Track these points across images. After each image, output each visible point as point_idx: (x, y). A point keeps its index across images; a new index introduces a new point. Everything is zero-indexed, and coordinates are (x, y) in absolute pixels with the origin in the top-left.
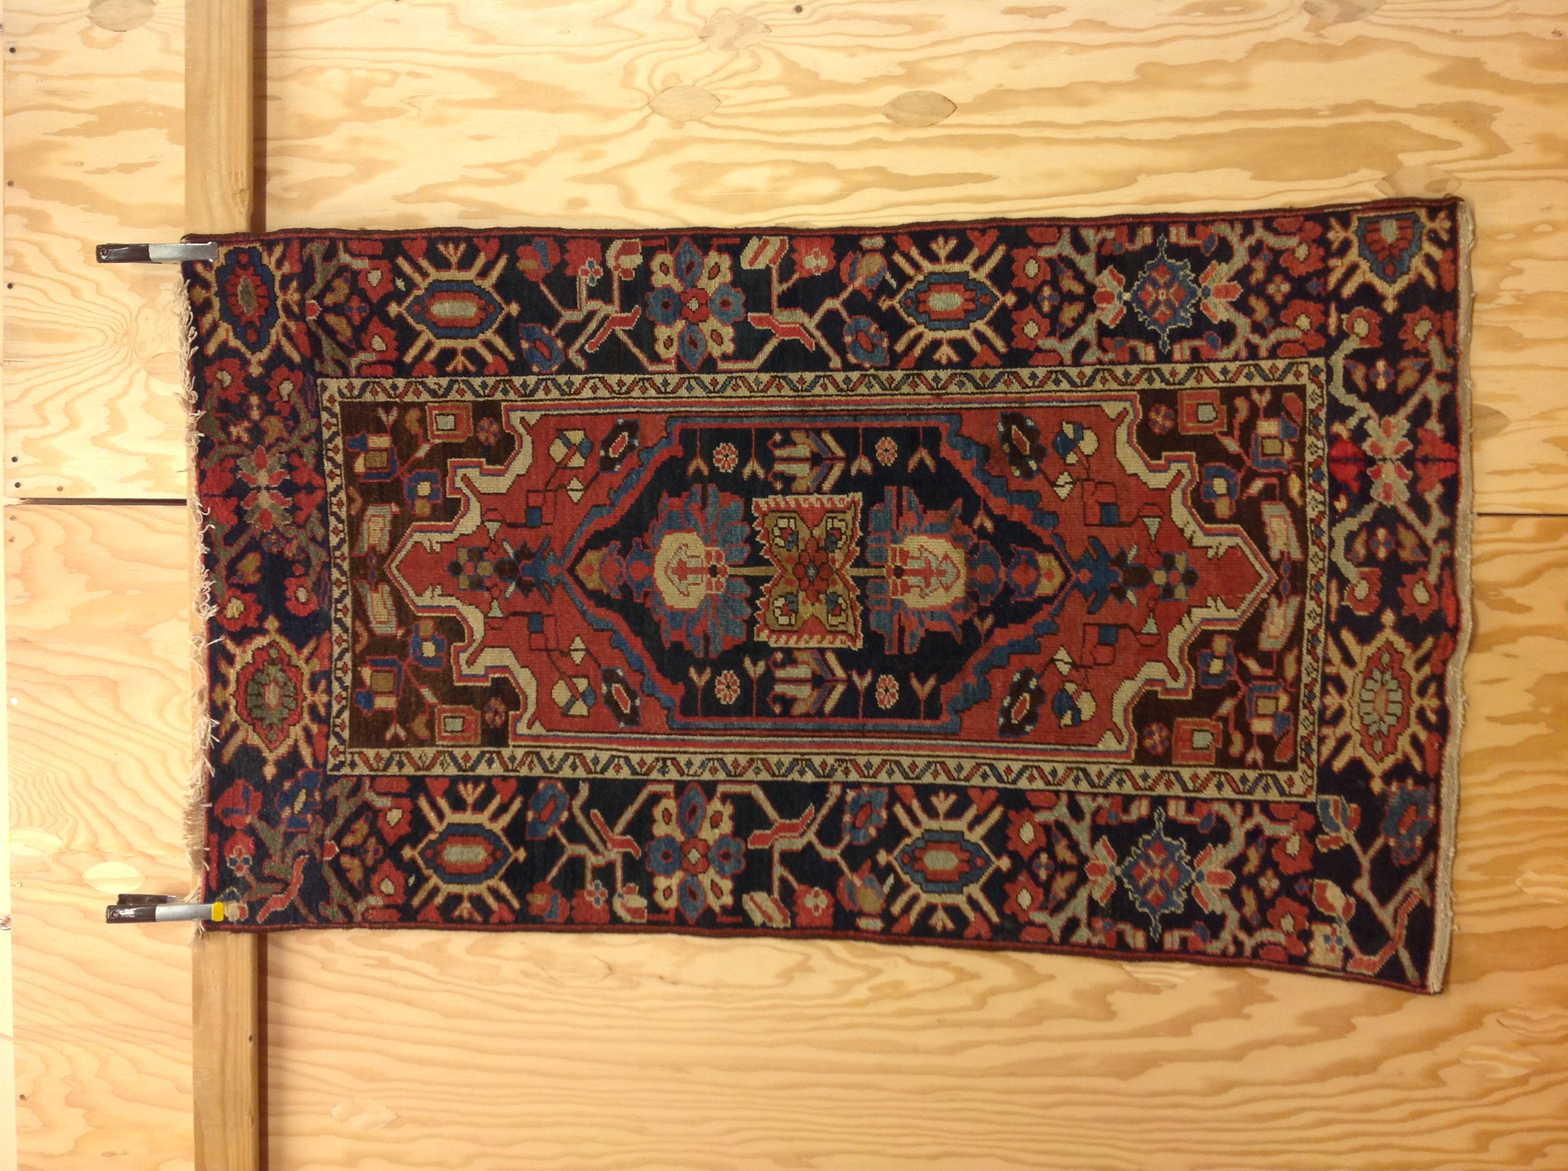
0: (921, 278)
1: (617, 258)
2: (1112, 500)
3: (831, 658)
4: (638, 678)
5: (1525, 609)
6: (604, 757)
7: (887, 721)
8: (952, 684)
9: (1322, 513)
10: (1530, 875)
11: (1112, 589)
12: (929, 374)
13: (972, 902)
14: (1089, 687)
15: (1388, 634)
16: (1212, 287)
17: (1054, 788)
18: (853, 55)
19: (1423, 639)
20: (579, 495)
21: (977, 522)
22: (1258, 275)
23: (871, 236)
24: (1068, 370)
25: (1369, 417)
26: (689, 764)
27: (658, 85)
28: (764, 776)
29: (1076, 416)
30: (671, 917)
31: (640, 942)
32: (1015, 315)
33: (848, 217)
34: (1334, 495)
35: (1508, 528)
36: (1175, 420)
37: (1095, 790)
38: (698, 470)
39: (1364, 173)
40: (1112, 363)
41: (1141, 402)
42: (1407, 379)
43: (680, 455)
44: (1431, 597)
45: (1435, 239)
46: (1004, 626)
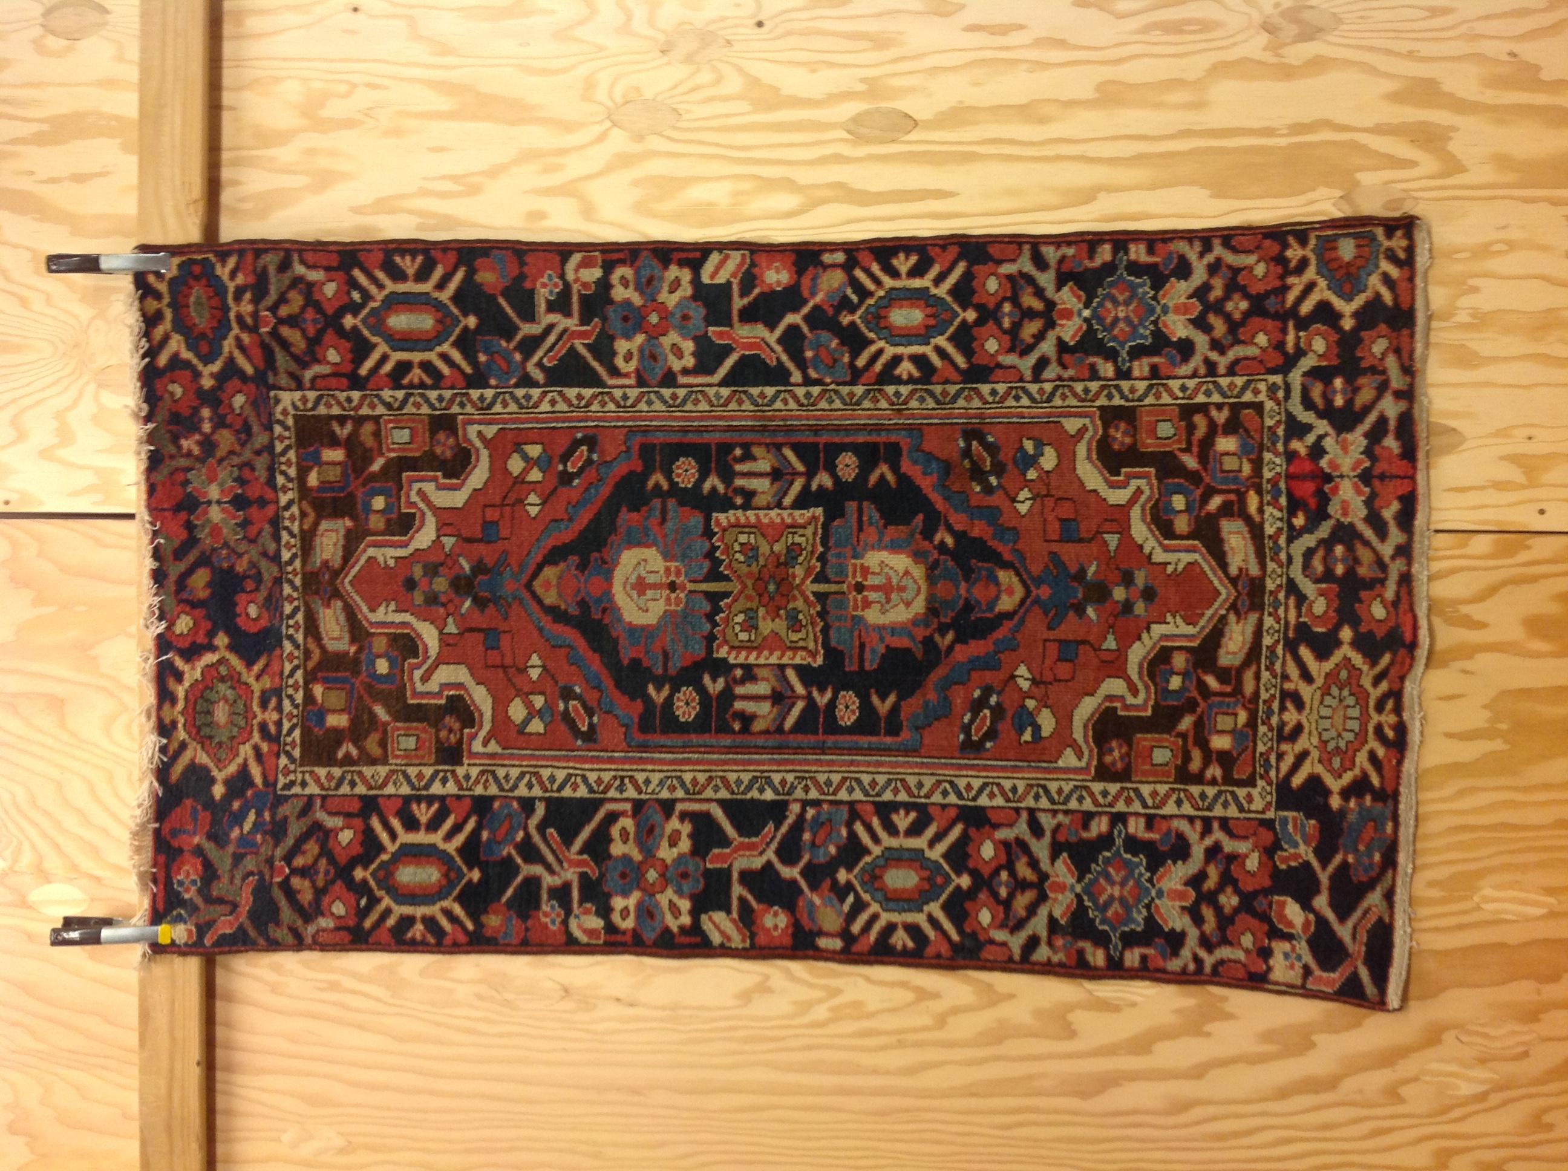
0: (882, 293)
1: (576, 270)
2: (1072, 516)
3: (791, 674)
4: (596, 695)
5: (1482, 625)
6: (561, 775)
7: (848, 738)
8: (912, 701)
9: (1280, 530)
10: (1488, 892)
11: (1072, 605)
12: (890, 389)
13: (932, 920)
14: (1049, 702)
15: (1346, 650)
16: (1171, 304)
17: (1014, 805)
18: (814, 71)
19: (1381, 655)
20: (537, 509)
21: (938, 537)
22: (1217, 292)
23: (832, 251)
24: (1028, 386)
25: (1326, 435)
26: (647, 782)
27: (619, 100)
28: (724, 794)
29: (1036, 432)
30: (628, 938)
31: (598, 963)
32: (975, 331)
33: (811, 232)
34: (1292, 511)
35: (1465, 545)
36: (1134, 436)
37: (1055, 807)
38: (657, 485)
39: (1322, 192)
40: (1072, 379)
41: (1101, 418)
42: (1365, 396)
43: (639, 469)
44: (1388, 613)
45: (1392, 257)
46: (964, 642)
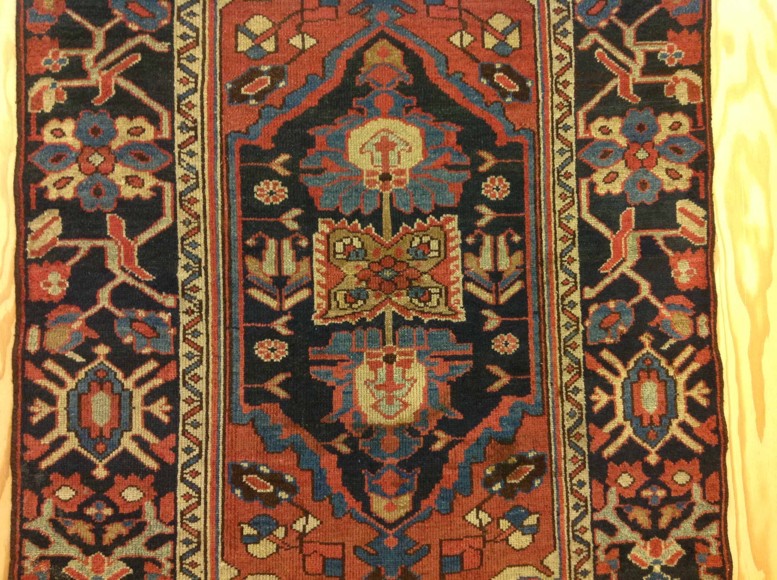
0: (671, 373)
1: (685, 80)
2: (466, 566)
3: (304, 294)
4: (278, 103)
6: (196, 67)
7: (242, 351)
8: (281, 415)
11: (378, 570)
12: (580, 384)
13: (60, 441)
14: (282, 551)
17: (179, 520)
20: (457, 43)
21: (440, 434)
23: (709, 324)
24: (588, 517)
26: (192, 154)
28: (182, 230)
29: (545, 527)
30: (34, 137)
31: (9, 107)
32: (638, 464)
37: (178, 561)
38: (483, 161)
40: (596, 558)
43: (498, 143)
46: (339, 465)
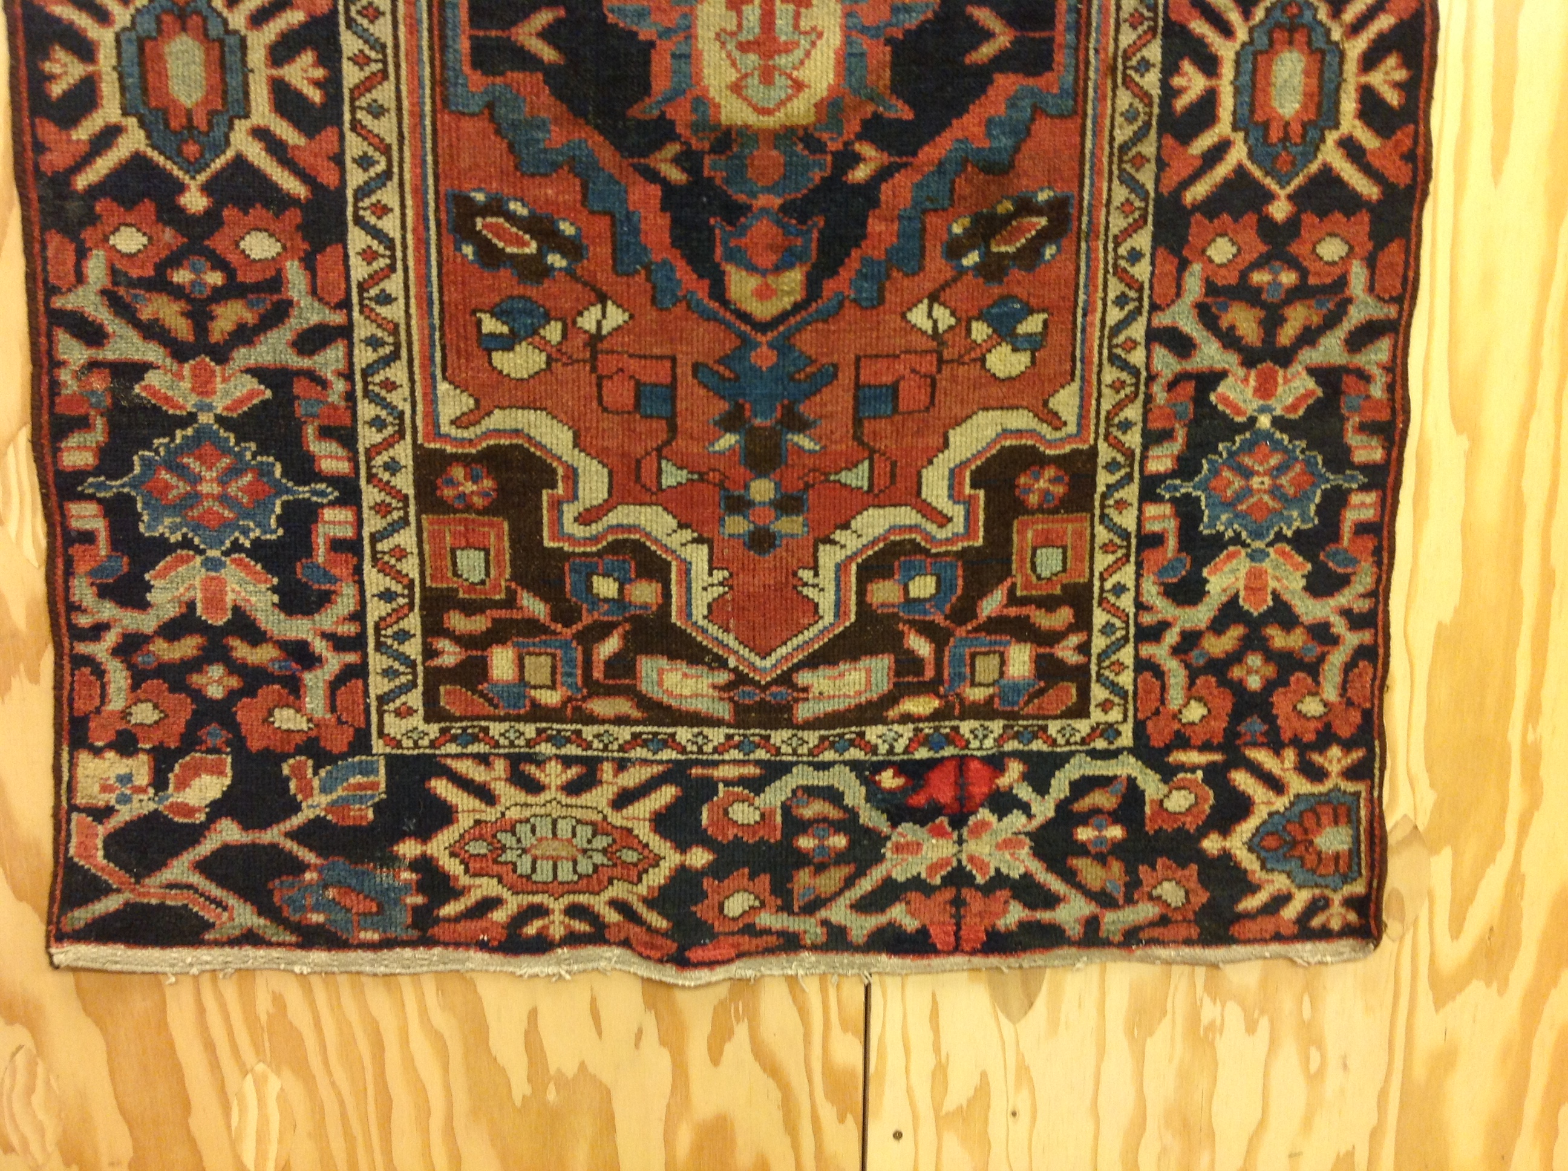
0: (1336, 35)
2: (903, 405)
8: (546, 95)
9: (874, 750)
11: (740, 408)
12: (1154, 52)
13: (109, 135)
14: (557, 367)
15: (671, 858)
16: (1266, 565)
17: (355, 299)
19: (663, 914)
21: (867, 150)
22: (1279, 639)
24: (1142, 320)
25: (1030, 816)
29: (1057, 337)
32: (1251, 219)
34: (902, 768)
35: (845, 1027)
36: (1040, 509)
37: (358, 377)
39: (1428, 800)
40: (1149, 398)
41: (1075, 452)
42: (1090, 872)
44: (734, 919)
45: (1317, 906)
46: (666, 205)
